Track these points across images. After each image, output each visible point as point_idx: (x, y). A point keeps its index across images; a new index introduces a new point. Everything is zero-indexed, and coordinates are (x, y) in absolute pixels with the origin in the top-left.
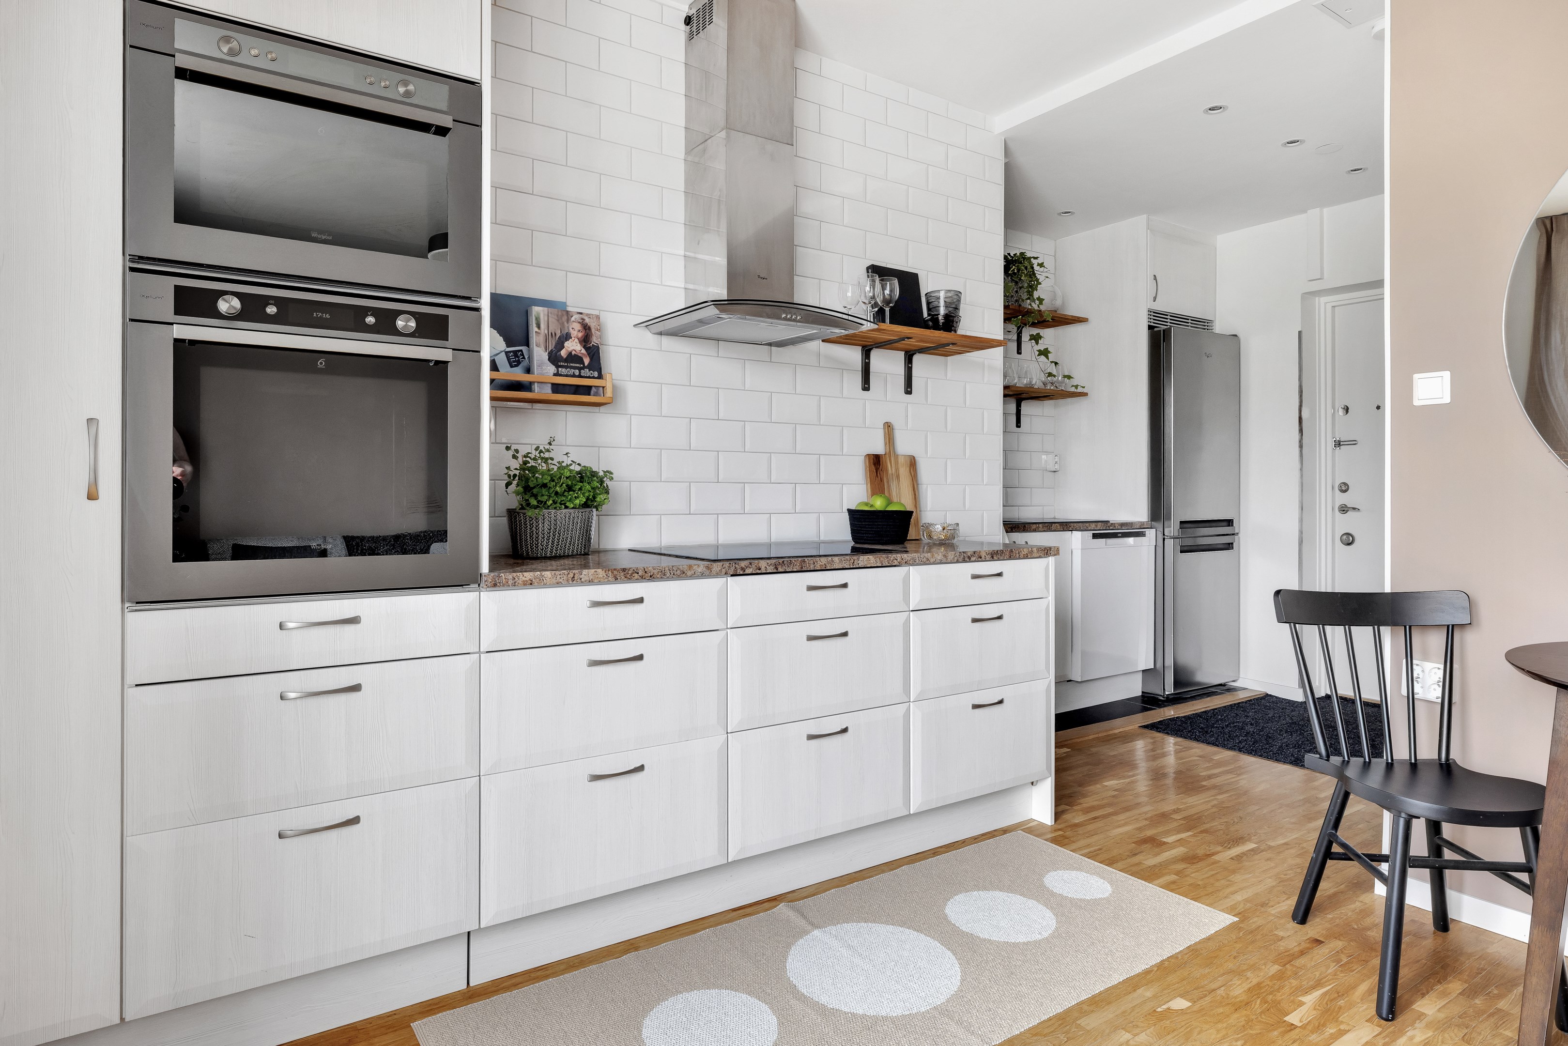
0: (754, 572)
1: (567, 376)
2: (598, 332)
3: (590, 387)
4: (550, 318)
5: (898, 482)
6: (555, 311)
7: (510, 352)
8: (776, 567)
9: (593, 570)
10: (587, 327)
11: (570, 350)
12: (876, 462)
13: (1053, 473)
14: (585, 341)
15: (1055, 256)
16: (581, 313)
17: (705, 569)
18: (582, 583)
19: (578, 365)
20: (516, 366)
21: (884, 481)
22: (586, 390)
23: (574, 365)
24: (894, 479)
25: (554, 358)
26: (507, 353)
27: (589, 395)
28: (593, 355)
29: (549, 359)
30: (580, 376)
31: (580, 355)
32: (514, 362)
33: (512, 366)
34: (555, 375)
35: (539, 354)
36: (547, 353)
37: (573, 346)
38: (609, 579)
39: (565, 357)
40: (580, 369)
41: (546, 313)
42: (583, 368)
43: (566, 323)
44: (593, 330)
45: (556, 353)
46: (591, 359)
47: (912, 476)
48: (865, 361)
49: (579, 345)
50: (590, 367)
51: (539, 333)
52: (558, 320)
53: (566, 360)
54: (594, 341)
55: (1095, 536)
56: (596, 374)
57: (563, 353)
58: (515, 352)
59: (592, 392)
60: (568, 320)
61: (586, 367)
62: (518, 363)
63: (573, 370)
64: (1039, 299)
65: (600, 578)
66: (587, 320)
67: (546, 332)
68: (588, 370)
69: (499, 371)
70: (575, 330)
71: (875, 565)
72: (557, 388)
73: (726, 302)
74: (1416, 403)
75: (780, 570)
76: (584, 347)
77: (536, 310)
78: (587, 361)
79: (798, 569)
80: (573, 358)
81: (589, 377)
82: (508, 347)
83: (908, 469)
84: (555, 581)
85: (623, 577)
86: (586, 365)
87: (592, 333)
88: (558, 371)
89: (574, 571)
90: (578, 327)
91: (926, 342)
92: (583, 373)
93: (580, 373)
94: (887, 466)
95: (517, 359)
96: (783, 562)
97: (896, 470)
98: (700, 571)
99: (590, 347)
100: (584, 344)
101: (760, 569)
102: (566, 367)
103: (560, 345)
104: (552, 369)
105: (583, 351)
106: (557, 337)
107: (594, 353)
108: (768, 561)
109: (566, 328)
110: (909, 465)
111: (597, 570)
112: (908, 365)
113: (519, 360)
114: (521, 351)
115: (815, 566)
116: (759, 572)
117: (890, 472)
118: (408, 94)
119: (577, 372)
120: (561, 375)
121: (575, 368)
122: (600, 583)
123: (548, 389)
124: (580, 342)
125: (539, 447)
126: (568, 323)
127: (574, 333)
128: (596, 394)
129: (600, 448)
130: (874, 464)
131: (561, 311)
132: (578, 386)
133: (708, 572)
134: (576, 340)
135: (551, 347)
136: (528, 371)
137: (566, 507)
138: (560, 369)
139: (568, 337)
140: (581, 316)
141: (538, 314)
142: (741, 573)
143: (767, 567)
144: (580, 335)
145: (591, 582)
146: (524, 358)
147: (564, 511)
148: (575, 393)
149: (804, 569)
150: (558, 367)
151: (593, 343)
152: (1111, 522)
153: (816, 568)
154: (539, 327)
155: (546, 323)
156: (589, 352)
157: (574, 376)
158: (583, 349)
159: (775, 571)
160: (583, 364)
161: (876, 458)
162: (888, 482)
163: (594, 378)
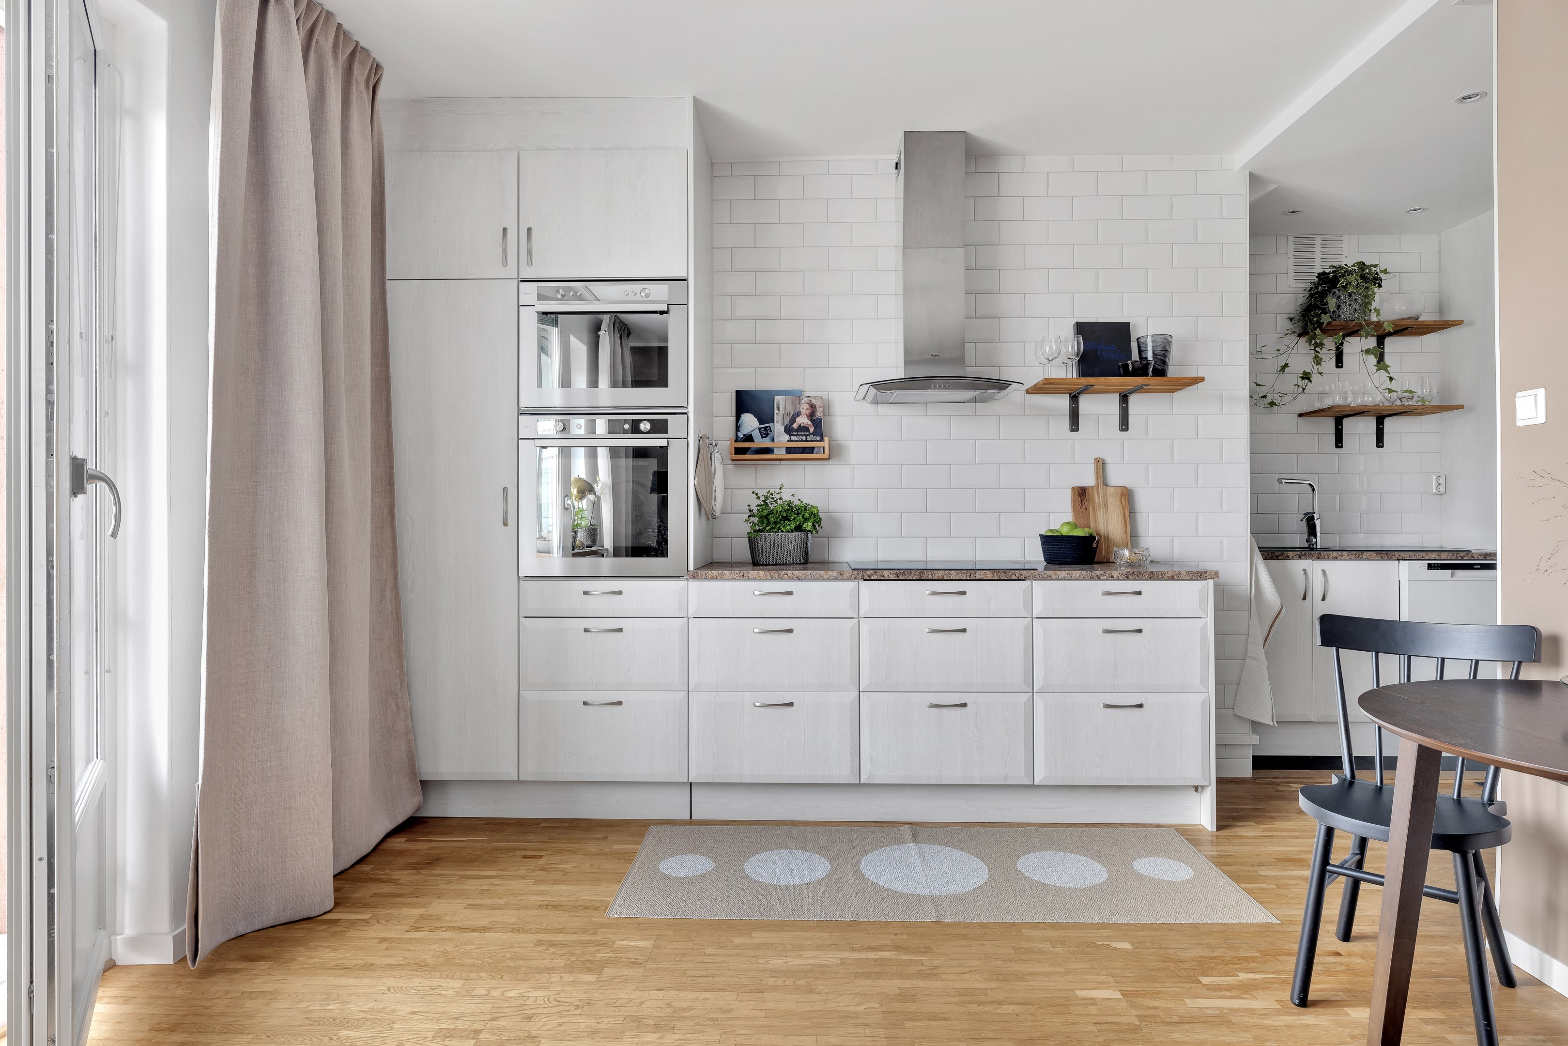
0: (878, 579)
1: (797, 441)
2: (821, 409)
3: (813, 448)
4: (786, 403)
5: (1106, 511)
6: (790, 397)
7: (762, 428)
8: (898, 576)
9: (757, 571)
10: (813, 406)
11: (800, 423)
12: (1081, 494)
13: (1439, 496)
14: (811, 416)
15: (1439, 252)
16: (809, 397)
17: (838, 575)
18: (749, 579)
19: (805, 433)
20: (766, 437)
21: (1089, 510)
22: (811, 450)
23: (802, 433)
24: (1101, 507)
25: (788, 430)
26: (759, 429)
27: (812, 453)
28: (817, 426)
29: (785, 431)
30: (806, 441)
31: (807, 426)
32: (764, 434)
33: (763, 438)
34: (788, 441)
35: (778, 428)
36: (783, 427)
37: (803, 420)
38: (768, 577)
39: (796, 428)
40: (806, 436)
41: (784, 400)
42: (809, 435)
43: (797, 405)
44: (817, 408)
45: (790, 427)
46: (815, 428)
47: (1122, 505)
48: (1072, 406)
49: (807, 419)
50: (814, 434)
51: (778, 414)
52: (792, 404)
53: (797, 431)
54: (819, 414)
55: (1430, 567)
56: (818, 438)
57: (795, 426)
58: (765, 428)
59: (815, 451)
60: (799, 403)
61: (811, 434)
62: (767, 435)
63: (801, 437)
64: (1375, 309)
65: (761, 577)
66: (813, 401)
67: (784, 412)
68: (812, 436)
69: (754, 442)
70: (805, 409)
71: (993, 579)
72: (789, 450)
73: (903, 380)
74: (1520, 424)
75: (901, 578)
76: (811, 420)
77: (777, 398)
78: (812, 430)
79: (917, 578)
80: (803, 429)
81: (813, 441)
82: (760, 424)
83: (1118, 499)
84: (731, 577)
85: (777, 577)
86: (811, 432)
87: (816, 410)
88: (791, 438)
89: (743, 572)
90: (806, 406)
91: (1128, 386)
92: (809, 438)
93: (806, 438)
94: (1093, 497)
95: (766, 432)
96: (904, 572)
97: (1104, 500)
98: (834, 576)
99: (815, 420)
100: (810, 418)
101: (883, 577)
102: (796, 435)
103: (793, 420)
104: (787, 437)
105: (810, 423)
106: (791, 415)
107: (817, 423)
108: (891, 571)
109: (798, 408)
110: (1120, 495)
111: (759, 571)
112: (1122, 405)
113: (768, 433)
114: (769, 426)
115: (933, 577)
116: (883, 578)
117: (1097, 502)
118: (647, 296)
119: (804, 438)
120: (793, 441)
121: (803, 435)
122: (761, 580)
123: (784, 451)
124: (808, 417)
125: (770, 491)
126: (799, 405)
127: (803, 411)
128: (818, 453)
129: (830, 490)
130: (1079, 495)
131: (795, 395)
132: (804, 448)
133: (840, 577)
134: (805, 416)
135: (787, 422)
136: (773, 440)
137: (782, 531)
138: (792, 437)
139: (799, 414)
140: (809, 398)
141: (779, 401)
142: (868, 579)
143: (890, 575)
144: (808, 412)
145: (755, 579)
146: (771, 431)
147: (780, 534)
148: (802, 453)
149: (923, 578)
150: (790, 435)
151: (817, 417)
152: (1472, 552)
153: (934, 578)
154: (779, 410)
155: (784, 406)
156: (814, 423)
157: (802, 441)
158: (810, 422)
159: (897, 578)
160: (809, 431)
161: (1082, 490)
162: (1094, 511)
163: (817, 441)
